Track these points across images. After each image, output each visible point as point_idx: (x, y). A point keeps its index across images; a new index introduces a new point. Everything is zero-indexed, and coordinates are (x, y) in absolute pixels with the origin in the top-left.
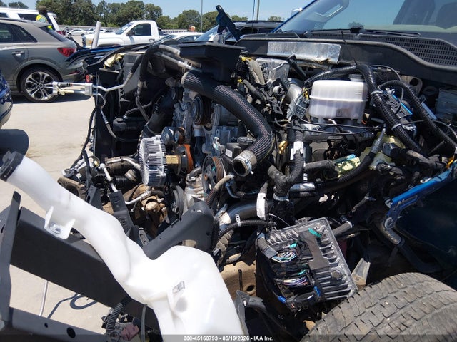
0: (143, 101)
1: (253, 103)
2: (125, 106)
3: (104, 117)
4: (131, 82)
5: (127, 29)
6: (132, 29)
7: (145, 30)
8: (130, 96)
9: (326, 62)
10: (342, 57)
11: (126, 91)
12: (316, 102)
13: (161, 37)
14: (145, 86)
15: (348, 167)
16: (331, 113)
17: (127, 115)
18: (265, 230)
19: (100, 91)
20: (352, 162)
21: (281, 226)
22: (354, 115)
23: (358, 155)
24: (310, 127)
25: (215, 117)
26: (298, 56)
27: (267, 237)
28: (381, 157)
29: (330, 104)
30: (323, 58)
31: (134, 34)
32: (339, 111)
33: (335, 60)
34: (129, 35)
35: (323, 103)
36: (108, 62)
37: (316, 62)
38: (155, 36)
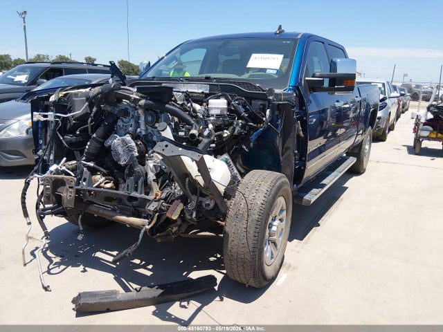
3: (59, 135)
4: (86, 109)
9: (203, 93)
10: (210, 90)
11: (77, 116)
12: (212, 108)
15: (225, 135)
16: (218, 112)
17: (80, 131)
19: (59, 117)
20: (226, 133)
22: (225, 113)
23: (227, 130)
24: (212, 118)
26: (189, 90)
28: (238, 129)
29: (218, 108)
30: (200, 91)
33: (208, 92)
37: (198, 93)
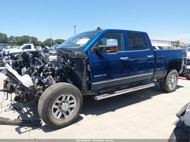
0: (23, 63)
1: (42, 60)
2: (19, 64)
3: (14, 67)
4: (21, 59)
5: (22, 47)
6: (24, 47)
7: (29, 47)
8: (20, 62)
9: (53, 53)
10: (57, 52)
11: (19, 61)
13: (35, 49)
14: (23, 60)
16: (52, 60)
17: (20, 66)
18: (43, 79)
19: (14, 61)
21: (45, 78)
22: (56, 61)
24: (49, 62)
25: (35, 63)
27: (43, 80)
29: (52, 59)
31: (25, 49)
32: (53, 60)
34: (23, 49)
35: (50, 59)
36: (15, 56)
38: (33, 49)
